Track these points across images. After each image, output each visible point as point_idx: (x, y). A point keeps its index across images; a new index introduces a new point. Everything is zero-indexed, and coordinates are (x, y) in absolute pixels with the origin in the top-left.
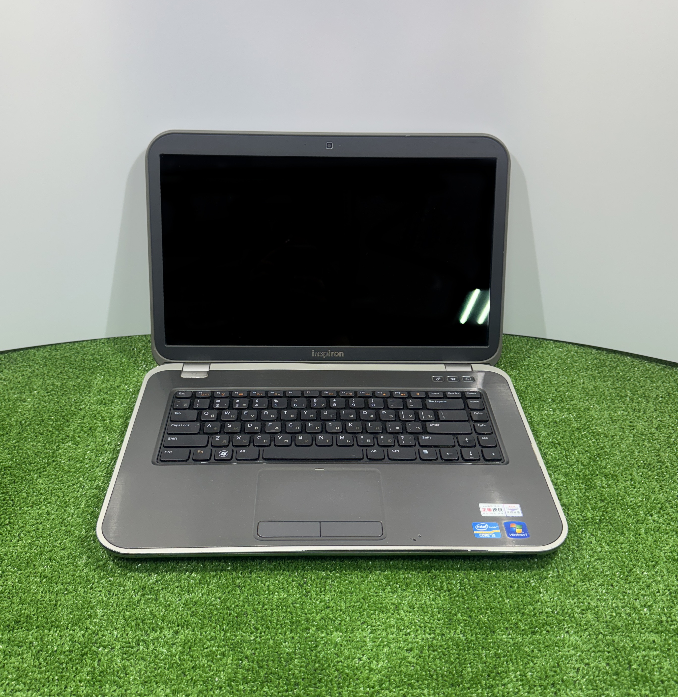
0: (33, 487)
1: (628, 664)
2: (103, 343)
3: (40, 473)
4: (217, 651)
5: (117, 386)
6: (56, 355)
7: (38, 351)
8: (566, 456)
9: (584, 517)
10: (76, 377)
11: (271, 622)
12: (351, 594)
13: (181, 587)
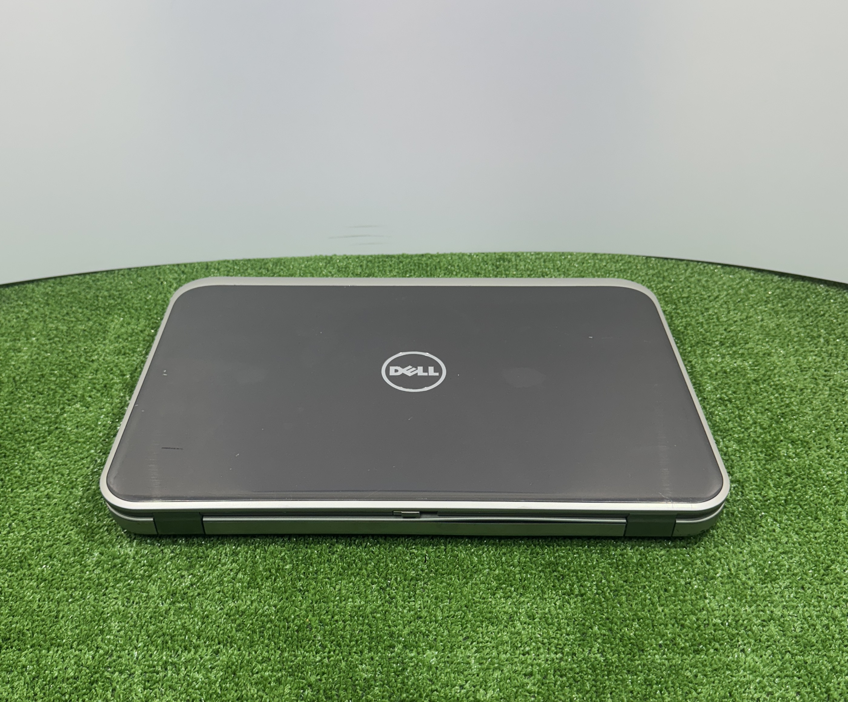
0: (29, 462)
1: (826, 693)
2: (122, 275)
3: (38, 444)
4: (271, 676)
5: (141, 331)
6: (61, 291)
7: (37, 286)
8: (740, 417)
9: (764, 497)
10: (86, 319)
11: (342, 637)
12: (450, 600)
13: (223, 592)
